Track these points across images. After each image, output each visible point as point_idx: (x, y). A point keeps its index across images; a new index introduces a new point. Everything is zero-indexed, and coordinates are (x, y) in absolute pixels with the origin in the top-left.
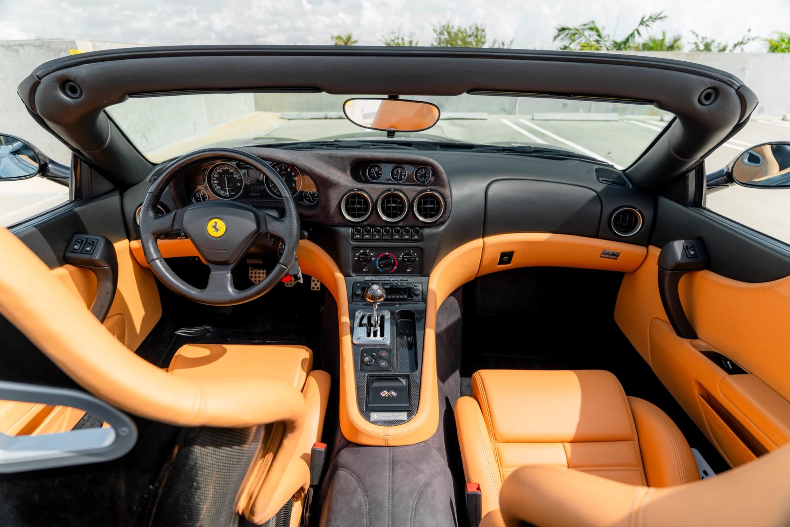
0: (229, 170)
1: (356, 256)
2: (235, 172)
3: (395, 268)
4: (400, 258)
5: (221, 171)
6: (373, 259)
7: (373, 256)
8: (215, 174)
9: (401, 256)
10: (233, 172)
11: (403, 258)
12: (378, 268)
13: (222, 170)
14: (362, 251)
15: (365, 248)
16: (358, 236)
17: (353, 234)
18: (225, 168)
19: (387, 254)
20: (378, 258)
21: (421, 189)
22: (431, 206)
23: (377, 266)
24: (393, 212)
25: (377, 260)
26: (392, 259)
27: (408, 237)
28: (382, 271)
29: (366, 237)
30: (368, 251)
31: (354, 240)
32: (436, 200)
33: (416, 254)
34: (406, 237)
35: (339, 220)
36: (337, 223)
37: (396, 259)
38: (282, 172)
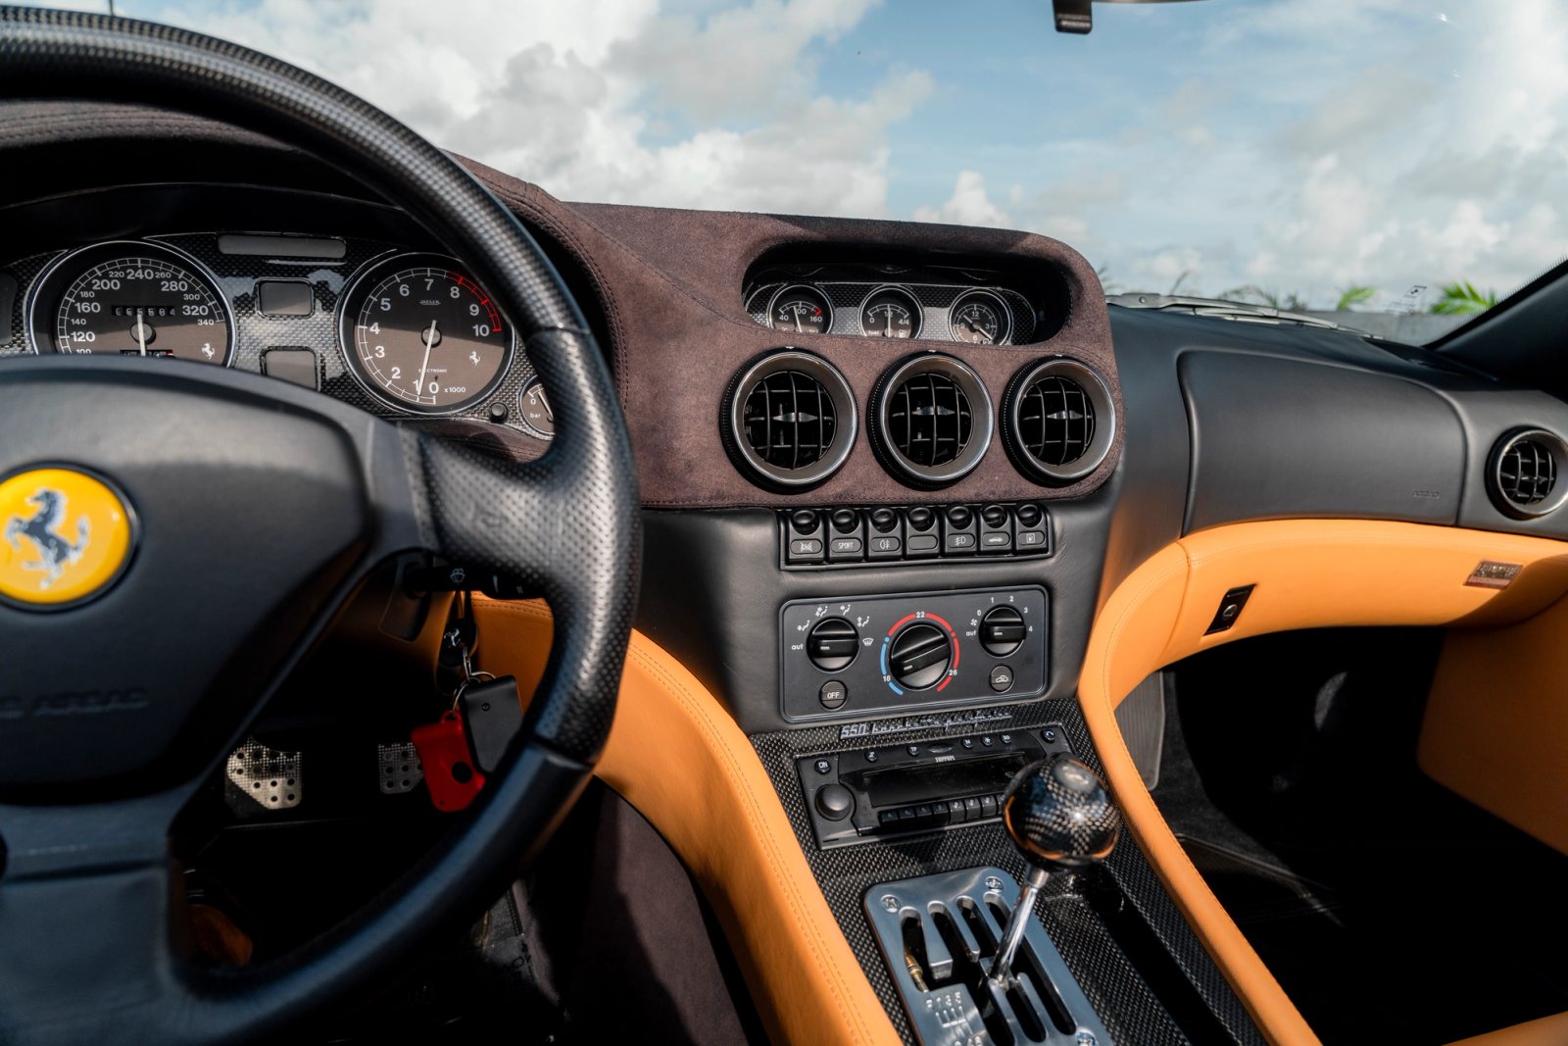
0: (157, 282)
1: (797, 638)
2: (191, 290)
3: (953, 672)
4: (972, 629)
5: (114, 285)
6: (868, 642)
7: (867, 632)
8: (79, 299)
9: (974, 622)
10: (180, 293)
11: (983, 629)
12: (888, 678)
13: (123, 280)
14: (820, 612)
15: (832, 598)
16: (806, 547)
18: (140, 274)
19: (923, 616)
20: (887, 640)
21: (1030, 353)
22: (1073, 415)
23: (884, 672)
24: (940, 439)
25: (885, 646)
26: (942, 636)
27: (1000, 540)
28: (900, 693)
29: (841, 547)
30: (847, 611)
31: (788, 562)
32: (1085, 393)
33: (1026, 610)
34: (991, 540)
35: (717, 483)
36: (708, 495)
37: (953, 635)
38: (423, 302)
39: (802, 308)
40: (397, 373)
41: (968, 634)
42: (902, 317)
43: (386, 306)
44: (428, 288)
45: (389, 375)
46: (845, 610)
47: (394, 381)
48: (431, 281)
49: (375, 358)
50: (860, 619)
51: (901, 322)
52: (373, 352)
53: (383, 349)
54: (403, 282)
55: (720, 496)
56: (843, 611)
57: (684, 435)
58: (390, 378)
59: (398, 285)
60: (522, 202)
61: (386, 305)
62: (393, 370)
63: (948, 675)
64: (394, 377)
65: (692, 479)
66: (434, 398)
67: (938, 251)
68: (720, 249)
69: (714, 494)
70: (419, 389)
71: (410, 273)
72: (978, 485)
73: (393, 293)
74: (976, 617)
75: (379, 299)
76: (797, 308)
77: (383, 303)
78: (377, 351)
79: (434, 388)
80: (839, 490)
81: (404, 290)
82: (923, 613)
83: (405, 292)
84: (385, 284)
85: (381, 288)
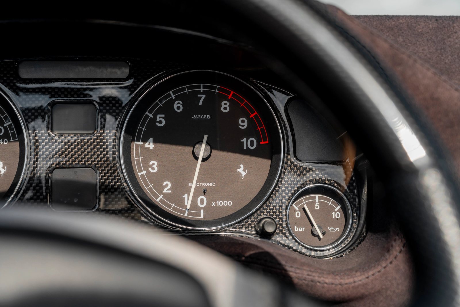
38: (196, 117)
40: (168, 186)
43: (160, 122)
44: (200, 104)
45: (160, 189)
47: (165, 195)
48: (204, 96)
49: (148, 173)
52: (147, 167)
53: (156, 163)
54: (177, 98)
58: (161, 193)
59: (173, 101)
61: (161, 120)
62: (164, 184)
64: (165, 191)
66: (202, 211)
70: (188, 204)
71: (184, 89)
73: (168, 109)
75: (155, 115)
77: (158, 119)
78: (151, 166)
79: (202, 202)
81: (178, 106)
83: (179, 108)
84: (161, 101)
85: (157, 104)
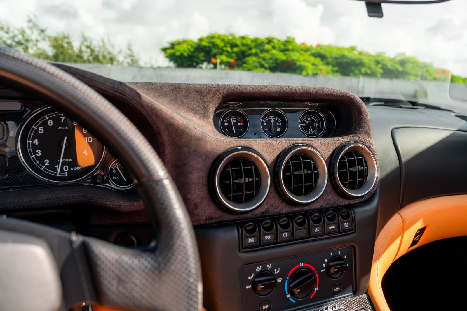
1: (248, 282)
3: (316, 289)
4: (323, 268)
6: (279, 280)
7: (279, 276)
9: (324, 265)
11: (328, 268)
12: (288, 296)
14: (258, 269)
15: (262, 262)
16: (251, 240)
17: (241, 239)
19: (302, 265)
20: (288, 278)
21: (340, 142)
22: (361, 168)
23: (287, 293)
24: (305, 184)
25: (287, 281)
26: (311, 273)
27: (333, 227)
28: (294, 301)
29: (266, 239)
30: (270, 267)
31: (243, 249)
32: (364, 158)
33: (345, 257)
34: (330, 228)
35: (208, 213)
36: (205, 218)
37: (316, 272)
38: (60, 128)
39: (234, 119)
40: (47, 162)
41: (322, 271)
42: (277, 122)
43: (41, 131)
44: (62, 121)
45: (43, 164)
46: (269, 267)
47: (46, 167)
48: (64, 118)
49: (36, 156)
50: (275, 270)
51: (278, 124)
52: (35, 153)
53: (40, 151)
54: (49, 119)
55: (210, 218)
56: (268, 268)
57: (193, 192)
58: (43, 165)
59: (47, 121)
60: (117, 92)
61: (41, 130)
62: (45, 161)
63: (314, 291)
64: (46, 164)
65: (197, 212)
66: (66, 173)
67: (299, 98)
68: (204, 102)
69: (207, 218)
70: (59, 170)
71: (53, 114)
72: (322, 202)
73: (44, 124)
74: (325, 263)
75: (38, 128)
76: (232, 119)
77: (40, 130)
78: (37, 153)
79: (66, 168)
80: (263, 210)
81: (50, 123)
82: (302, 264)
83: (50, 124)
84: (41, 121)
85: (39, 122)
